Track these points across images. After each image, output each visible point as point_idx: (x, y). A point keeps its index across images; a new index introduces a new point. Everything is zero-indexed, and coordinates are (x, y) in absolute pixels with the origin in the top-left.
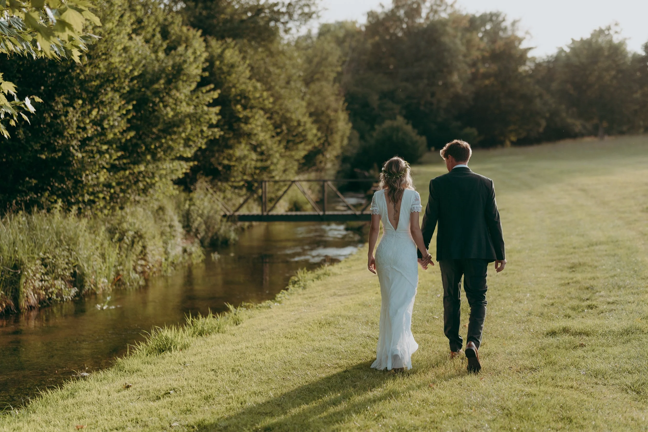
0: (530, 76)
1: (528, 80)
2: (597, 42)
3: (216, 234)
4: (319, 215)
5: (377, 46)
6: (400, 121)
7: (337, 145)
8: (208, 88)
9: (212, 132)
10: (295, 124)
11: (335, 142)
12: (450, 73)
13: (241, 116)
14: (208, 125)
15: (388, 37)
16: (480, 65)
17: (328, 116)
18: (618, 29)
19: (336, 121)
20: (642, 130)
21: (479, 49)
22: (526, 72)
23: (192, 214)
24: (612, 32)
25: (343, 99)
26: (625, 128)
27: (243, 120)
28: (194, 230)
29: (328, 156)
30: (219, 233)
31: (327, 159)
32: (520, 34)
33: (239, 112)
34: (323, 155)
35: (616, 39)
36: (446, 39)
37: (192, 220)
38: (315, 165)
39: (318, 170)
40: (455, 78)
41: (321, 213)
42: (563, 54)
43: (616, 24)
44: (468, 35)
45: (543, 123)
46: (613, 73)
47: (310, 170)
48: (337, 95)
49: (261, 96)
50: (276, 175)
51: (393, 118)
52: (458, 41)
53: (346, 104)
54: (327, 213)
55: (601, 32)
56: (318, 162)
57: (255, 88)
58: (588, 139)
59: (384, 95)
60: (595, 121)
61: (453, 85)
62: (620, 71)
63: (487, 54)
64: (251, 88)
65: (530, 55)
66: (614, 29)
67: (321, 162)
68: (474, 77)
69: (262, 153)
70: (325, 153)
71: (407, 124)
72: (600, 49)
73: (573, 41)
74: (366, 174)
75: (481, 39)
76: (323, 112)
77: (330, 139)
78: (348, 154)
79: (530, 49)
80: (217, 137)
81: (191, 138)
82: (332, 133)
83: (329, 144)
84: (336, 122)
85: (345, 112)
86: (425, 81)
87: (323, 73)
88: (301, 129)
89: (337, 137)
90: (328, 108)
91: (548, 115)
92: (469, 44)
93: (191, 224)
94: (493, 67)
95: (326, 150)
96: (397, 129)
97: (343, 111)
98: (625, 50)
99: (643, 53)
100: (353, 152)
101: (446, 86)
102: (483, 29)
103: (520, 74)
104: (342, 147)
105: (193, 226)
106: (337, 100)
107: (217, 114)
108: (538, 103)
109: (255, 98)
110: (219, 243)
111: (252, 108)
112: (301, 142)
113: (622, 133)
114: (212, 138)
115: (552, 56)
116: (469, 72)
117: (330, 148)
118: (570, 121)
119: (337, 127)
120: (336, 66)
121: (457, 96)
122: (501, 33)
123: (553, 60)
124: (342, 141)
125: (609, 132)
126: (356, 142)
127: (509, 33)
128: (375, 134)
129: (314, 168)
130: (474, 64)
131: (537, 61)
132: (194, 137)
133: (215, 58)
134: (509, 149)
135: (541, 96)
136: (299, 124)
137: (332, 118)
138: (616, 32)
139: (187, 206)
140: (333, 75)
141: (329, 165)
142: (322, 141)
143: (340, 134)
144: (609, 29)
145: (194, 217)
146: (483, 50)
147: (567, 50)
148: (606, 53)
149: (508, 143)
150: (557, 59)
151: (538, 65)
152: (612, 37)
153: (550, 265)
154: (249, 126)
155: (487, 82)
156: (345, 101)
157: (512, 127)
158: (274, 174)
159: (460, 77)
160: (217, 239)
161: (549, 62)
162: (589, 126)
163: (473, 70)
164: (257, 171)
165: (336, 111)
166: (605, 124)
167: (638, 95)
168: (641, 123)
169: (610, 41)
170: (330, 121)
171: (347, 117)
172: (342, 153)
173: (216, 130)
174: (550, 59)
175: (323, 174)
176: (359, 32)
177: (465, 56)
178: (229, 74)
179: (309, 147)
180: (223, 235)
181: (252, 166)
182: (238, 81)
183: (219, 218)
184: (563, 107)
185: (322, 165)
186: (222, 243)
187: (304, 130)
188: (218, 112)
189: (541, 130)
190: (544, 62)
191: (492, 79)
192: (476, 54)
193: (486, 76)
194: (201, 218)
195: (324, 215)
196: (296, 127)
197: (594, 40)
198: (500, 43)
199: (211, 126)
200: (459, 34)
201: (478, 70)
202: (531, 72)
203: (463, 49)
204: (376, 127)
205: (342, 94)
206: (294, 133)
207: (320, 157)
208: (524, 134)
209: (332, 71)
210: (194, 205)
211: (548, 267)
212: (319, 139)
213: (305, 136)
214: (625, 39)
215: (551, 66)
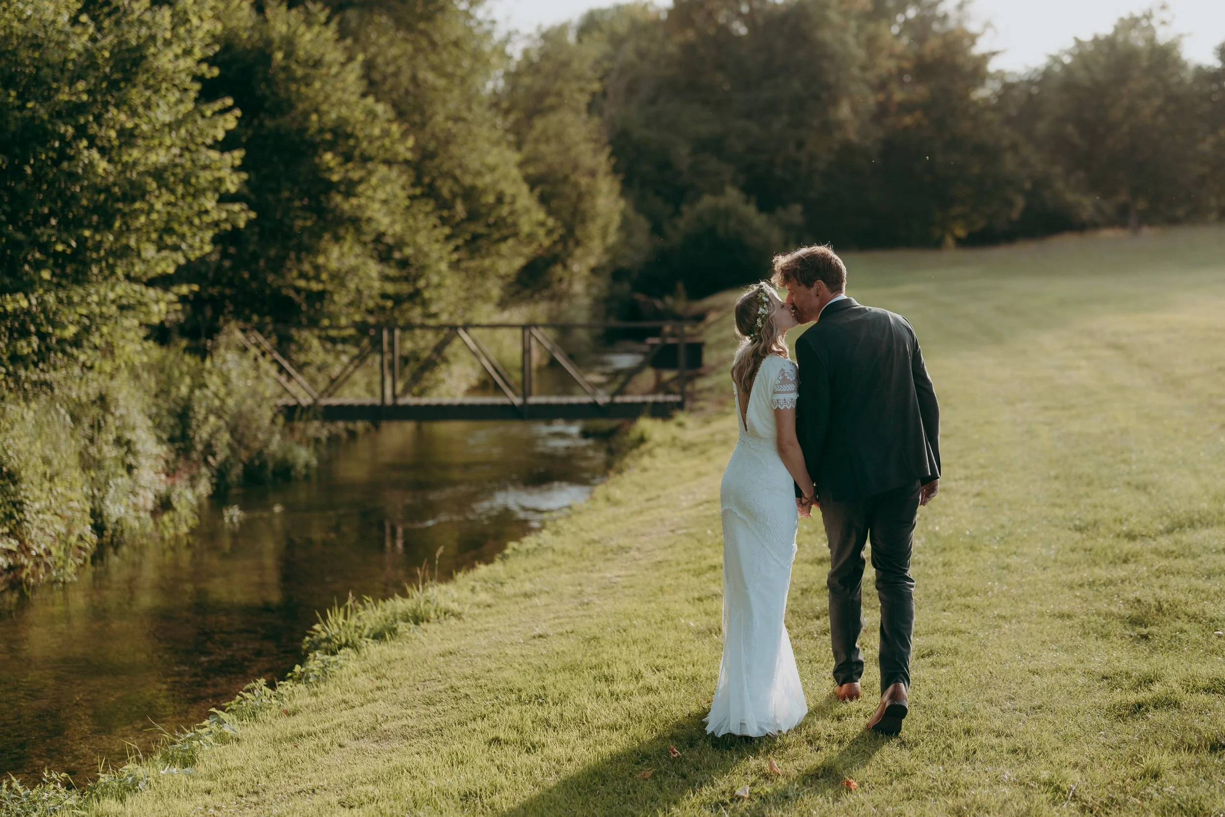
0: (995, 109)
1: (989, 116)
2: (1126, 41)
3: (260, 453)
4: (512, 406)
5: (688, 48)
6: (732, 196)
7: (596, 246)
8: (217, 106)
9: (227, 211)
10: (491, 199)
11: (590, 238)
12: (834, 102)
13: (335, 178)
14: (217, 196)
15: (711, 31)
16: (893, 86)
17: (576, 185)
18: (1166, 16)
19: (592, 193)
20: (1213, 216)
21: (892, 55)
22: (986, 100)
23: (196, 408)
24: (1155, 22)
25: (608, 150)
26: (1180, 212)
27: (342, 188)
28: (200, 447)
29: (576, 268)
30: (266, 451)
31: (572, 274)
32: (973, 27)
33: (330, 170)
34: (565, 267)
35: (1163, 36)
36: (826, 35)
37: (194, 423)
38: (547, 285)
39: (552, 298)
40: (844, 111)
41: (518, 401)
42: (1057, 68)
43: (1164, 7)
44: (871, 27)
45: (1020, 202)
46: (1157, 102)
47: (537, 296)
48: (596, 141)
49: (386, 133)
50: (442, 311)
51: (717, 191)
52: (850, 39)
53: (613, 161)
54: (532, 400)
55: (1133, 23)
56: (555, 278)
57: (372, 115)
58: (1108, 234)
59: (702, 146)
60: (1123, 197)
61: (840, 125)
62: (1171, 98)
63: (906, 65)
64: (359, 115)
65: (993, 66)
66: (1158, 15)
67: (561, 280)
68: (882, 112)
69: (404, 263)
70: (569, 262)
71: (747, 202)
72: (1132, 54)
73: (1079, 43)
74: (659, 304)
75: (898, 36)
76: (566, 178)
77: (579, 233)
78: (624, 264)
79: (994, 54)
80: (242, 224)
81: (176, 226)
82: (583, 221)
83: (578, 243)
84: (593, 197)
85: (609, 178)
86: (785, 118)
87: (559, 94)
88: (505, 211)
89: (594, 228)
90: (575, 168)
91: (1028, 185)
92: (871, 44)
93: (191, 433)
94: (921, 92)
95: (570, 255)
96: (726, 214)
97: (606, 174)
98: (1179, 57)
99: (1217, 64)
100: (633, 259)
101: (828, 127)
102: (900, 18)
103: (975, 103)
104: (607, 250)
105: (197, 438)
106: (596, 152)
107: (235, 169)
108: (1009, 163)
109: (371, 140)
110: (269, 473)
111: (366, 159)
112: (504, 239)
113: (1173, 221)
114: (228, 227)
115: (1036, 70)
116: (872, 100)
117: (578, 252)
118: (1071, 197)
119: (594, 207)
120: (589, 81)
121: (848, 148)
122: (936, 27)
123: (1039, 79)
124: (604, 236)
125: (1147, 219)
126: (642, 238)
127: (952, 24)
128: (681, 223)
129: (546, 293)
130: (882, 86)
131: (1010, 79)
132: (181, 224)
133: (275, 45)
134: (951, 253)
135: (1014, 147)
136: (500, 199)
137: (583, 188)
138: (1163, 23)
139: (184, 390)
140: (583, 99)
141: (578, 287)
142: (556, 236)
143: (600, 222)
144: (1148, 16)
145: (200, 417)
146: (900, 57)
147: (1067, 60)
148: (1145, 63)
149: (949, 241)
150: (1047, 75)
151: (1008, 87)
152: (1154, 32)
153: (1066, 608)
154: (354, 201)
155: (908, 120)
156: (612, 154)
157: (957, 210)
158: (433, 309)
159: (855, 110)
160: (263, 465)
161: (1030, 82)
162: (1108, 208)
163: (881, 97)
164: (389, 304)
165: (593, 174)
166: (1142, 205)
167: (1206, 147)
168: (1213, 202)
169: (1151, 40)
170: (580, 197)
171: (617, 187)
172: (612, 262)
173: (236, 207)
174: (1033, 77)
175: (565, 305)
176: (656, 23)
177: (864, 68)
178: (307, 81)
179: (529, 251)
180: (279, 455)
181: (375, 292)
182: (327, 97)
183: (267, 414)
184: (1058, 170)
185: (564, 286)
186: (275, 474)
187: (512, 213)
188: (238, 162)
189: (1015, 215)
190: (1021, 82)
191: (918, 114)
192: (886, 65)
193: (906, 107)
194: (219, 417)
195: (524, 405)
196: (492, 208)
197: (1120, 38)
198: (933, 44)
199: (225, 198)
200: (853, 24)
201: (889, 97)
202: (994, 101)
203: (861, 54)
204: (685, 208)
205: (605, 139)
206: (491, 220)
207: (558, 270)
208: (980, 224)
209: (582, 90)
210: (203, 386)
211: (1062, 616)
212: (550, 232)
213: (515, 224)
214: (1181, 36)
215: (1035, 90)
